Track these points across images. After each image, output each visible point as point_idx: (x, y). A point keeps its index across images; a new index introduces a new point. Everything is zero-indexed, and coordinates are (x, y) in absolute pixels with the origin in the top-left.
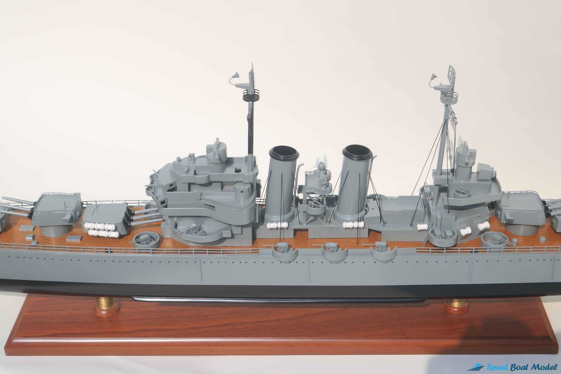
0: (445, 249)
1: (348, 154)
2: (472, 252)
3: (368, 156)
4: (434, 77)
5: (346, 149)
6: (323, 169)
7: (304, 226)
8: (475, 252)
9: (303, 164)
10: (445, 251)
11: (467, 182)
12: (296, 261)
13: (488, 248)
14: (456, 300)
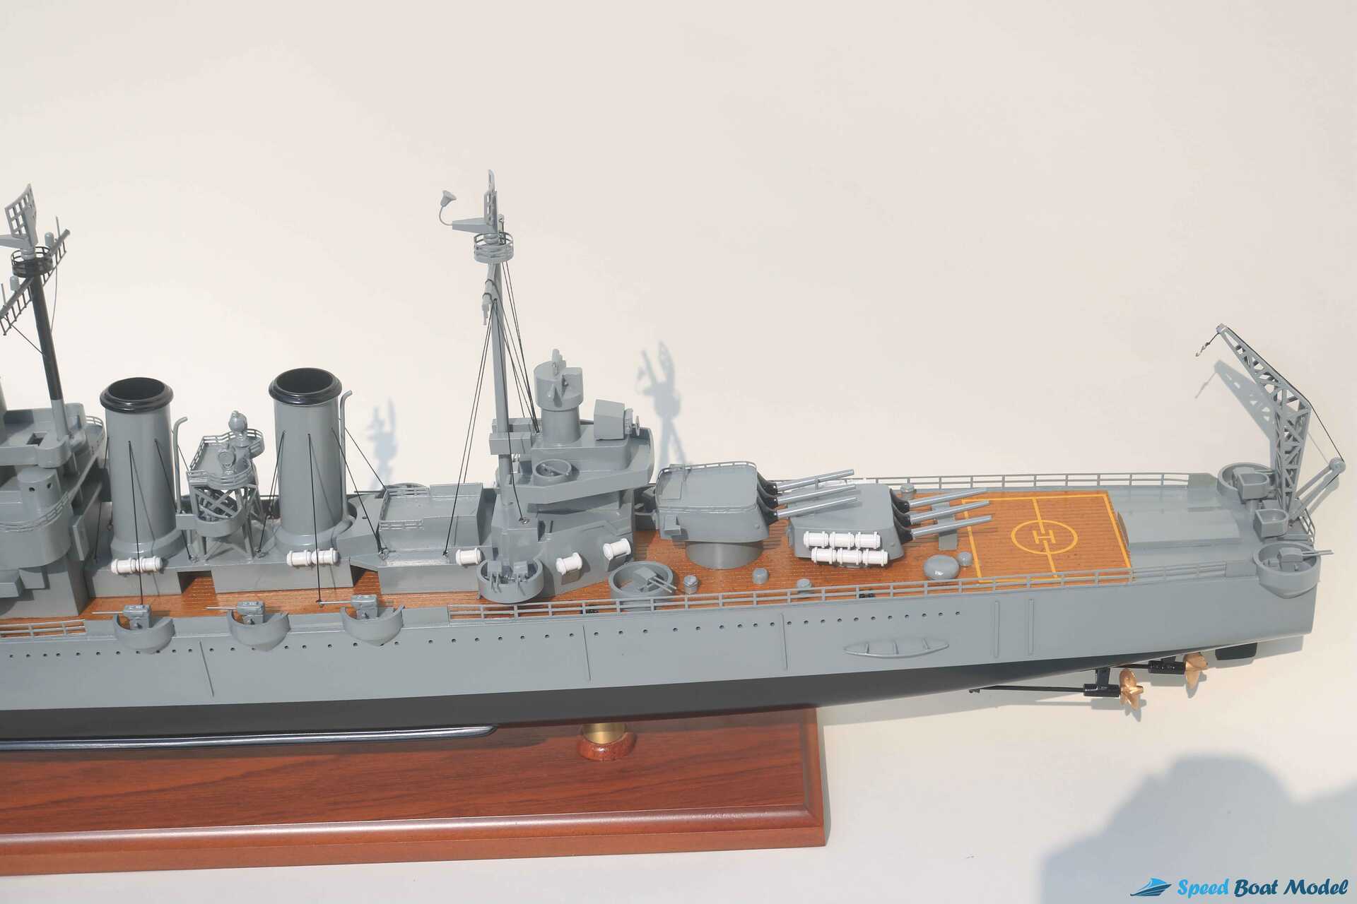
0: (515, 607)
1: (280, 392)
2: (581, 612)
3: (329, 391)
4: (447, 199)
5: (278, 382)
6: (240, 426)
7: (202, 565)
8: (588, 611)
9: (185, 420)
10: (516, 611)
11: (572, 447)
12: (169, 648)
13: (618, 600)
14: (599, 726)
